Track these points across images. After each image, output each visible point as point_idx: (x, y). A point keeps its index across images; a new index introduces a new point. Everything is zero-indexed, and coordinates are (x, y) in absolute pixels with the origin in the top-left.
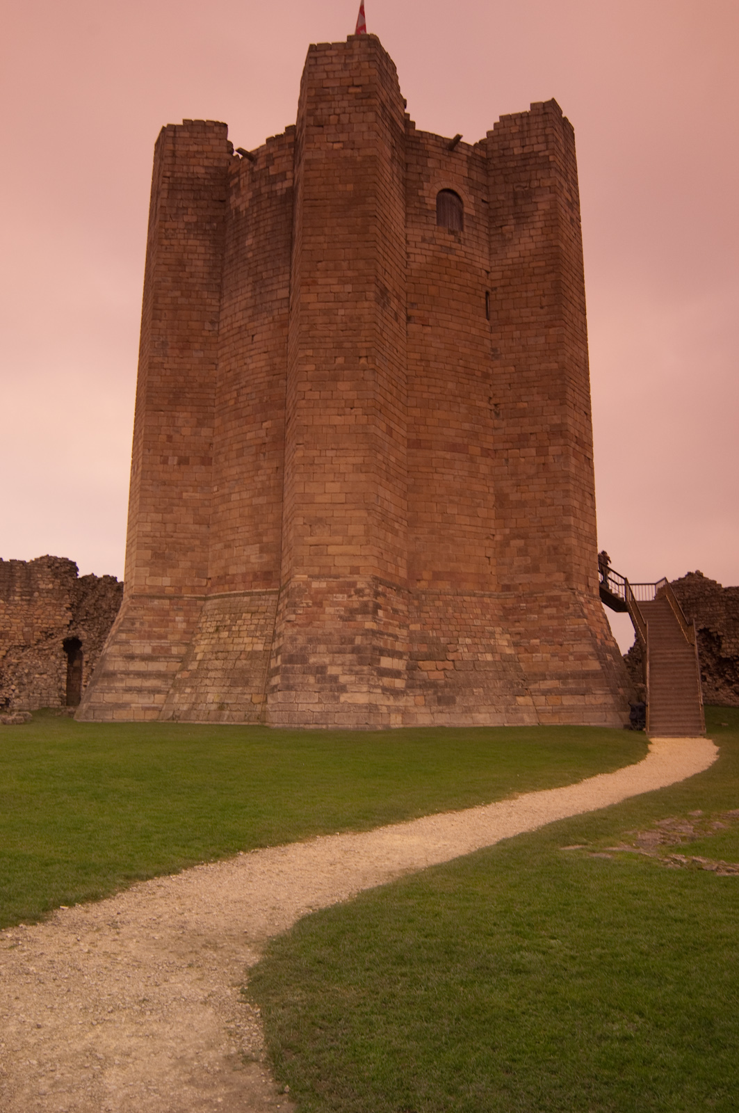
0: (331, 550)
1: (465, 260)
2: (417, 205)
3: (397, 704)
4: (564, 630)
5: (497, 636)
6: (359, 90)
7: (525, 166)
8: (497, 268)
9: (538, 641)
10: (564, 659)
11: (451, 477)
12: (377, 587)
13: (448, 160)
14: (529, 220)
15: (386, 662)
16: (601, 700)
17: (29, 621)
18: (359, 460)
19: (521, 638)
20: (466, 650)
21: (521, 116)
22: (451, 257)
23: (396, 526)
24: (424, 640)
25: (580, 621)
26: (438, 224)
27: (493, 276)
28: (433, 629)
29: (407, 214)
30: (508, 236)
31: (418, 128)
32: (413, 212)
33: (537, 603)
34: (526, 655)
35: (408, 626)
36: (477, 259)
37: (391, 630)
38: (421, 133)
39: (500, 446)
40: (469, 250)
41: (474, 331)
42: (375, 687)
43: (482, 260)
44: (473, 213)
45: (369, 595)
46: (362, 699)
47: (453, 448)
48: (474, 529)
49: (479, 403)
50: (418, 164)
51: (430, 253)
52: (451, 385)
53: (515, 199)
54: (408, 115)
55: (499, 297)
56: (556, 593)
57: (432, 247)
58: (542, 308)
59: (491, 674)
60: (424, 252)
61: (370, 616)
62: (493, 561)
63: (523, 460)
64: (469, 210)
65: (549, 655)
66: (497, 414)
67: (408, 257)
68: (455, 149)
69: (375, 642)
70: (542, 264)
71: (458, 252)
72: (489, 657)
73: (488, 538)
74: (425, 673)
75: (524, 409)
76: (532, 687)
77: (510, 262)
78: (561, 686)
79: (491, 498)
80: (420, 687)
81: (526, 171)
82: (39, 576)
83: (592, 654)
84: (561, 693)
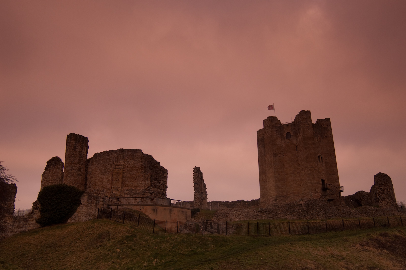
0: (272, 193)
1: (292, 143)
2: (283, 137)
11: (292, 178)
12: (277, 197)
14: (300, 133)
18: (274, 180)
21: (298, 115)
22: (289, 143)
23: (282, 187)
26: (287, 139)
27: (297, 143)
29: (281, 139)
30: (298, 136)
36: (294, 142)
38: (283, 125)
40: (292, 141)
41: (294, 154)
44: (293, 134)
45: (275, 198)
47: (292, 173)
48: (297, 185)
49: (296, 165)
50: (282, 130)
52: (291, 164)
53: (298, 130)
54: (281, 123)
55: (298, 147)
57: (286, 143)
58: (303, 147)
62: (301, 190)
63: (303, 173)
67: (282, 146)
68: (288, 125)
70: (302, 140)
75: (302, 164)
77: (299, 140)
81: (299, 124)
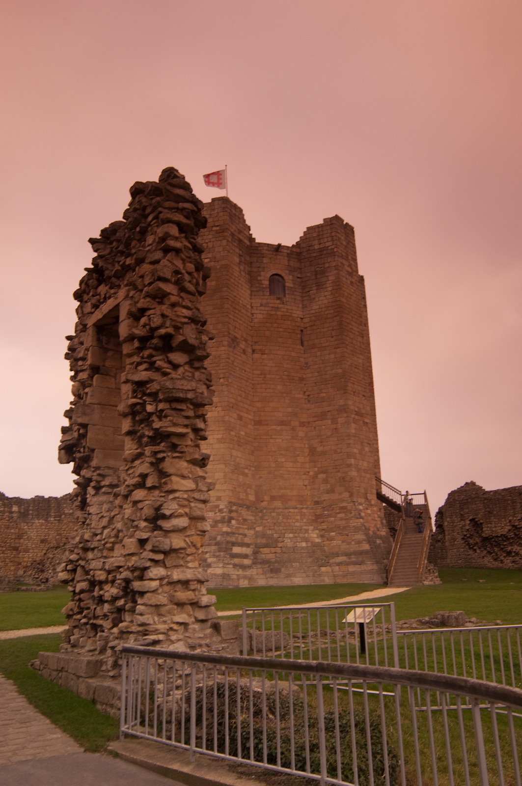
1: (287, 314)
2: (257, 285)
3: (245, 573)
4: (349, 527)
5: (310, 532)
6: (218, 228)
7: (321, 255)
8: (307, 316)
9: (334, 533)
10: (349, 544)
11: (280, 440)
12: (231, 507)
13: (275, 257)
14: (324, 286)
15: (236, 550)
16: (370, 567)
17: (59, 532)
18: (220, 436)
19: (325, 532)
20: (289, 541)
21: (318, 226)
22: (279, 313)
23: (246, 471)
24: (264, 535)
25: (358, 520)
26: (270, 294)
27: (305, 320)
28: (270, 529)
29: (251, 291)
30: (313, 296)
31: (257, 241)
32: (255, 290)
33: (334, 511)
34: (328, 542)
35: (255, 528)
36: (295, 312)
37: (241, 531)
38: (259, 243)
39: (311, 420)
40: (290, 308)
41: (293, 354)
42: (228, 564)
43: (298, 312)
44: (292, 285)
45: (226, 512)
46: (219, 571)
47: (282, 423)
48: (295, 470)
49: (297, 396)
50: (257, 262)
51: (265, 312)
52: (279, 387)
53: (316, 275)
54: (251, 234)
55: (308, 332)
56: (345, 504)
57: (266, 309)
58: (332, 337)
59: (304, 554)
60: (262, 312)
61: (226, 524)
62: (308, 487)
63: (324, 427)
64: (289, 284)
65: (340, 542)
66: (309, 401)
67: (253, 316)
68: (280, 250)
69: (229, 539)
70: (332, 311)
71: (282, 310)
72: (304, 544)
73: (305, 474)
74: (264, 555)
75: (324, 397)
76: (332, 561)
77: (314, 312)
78: (348, 560)
79: (307, 451)
80: (261, 563)
81: (321, 258)
82: (65, 505)
83: (364, 540)
84: (348, 564)
